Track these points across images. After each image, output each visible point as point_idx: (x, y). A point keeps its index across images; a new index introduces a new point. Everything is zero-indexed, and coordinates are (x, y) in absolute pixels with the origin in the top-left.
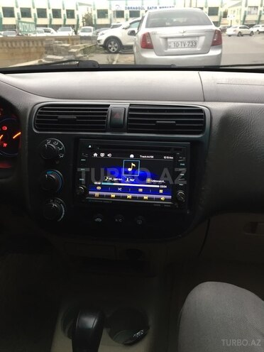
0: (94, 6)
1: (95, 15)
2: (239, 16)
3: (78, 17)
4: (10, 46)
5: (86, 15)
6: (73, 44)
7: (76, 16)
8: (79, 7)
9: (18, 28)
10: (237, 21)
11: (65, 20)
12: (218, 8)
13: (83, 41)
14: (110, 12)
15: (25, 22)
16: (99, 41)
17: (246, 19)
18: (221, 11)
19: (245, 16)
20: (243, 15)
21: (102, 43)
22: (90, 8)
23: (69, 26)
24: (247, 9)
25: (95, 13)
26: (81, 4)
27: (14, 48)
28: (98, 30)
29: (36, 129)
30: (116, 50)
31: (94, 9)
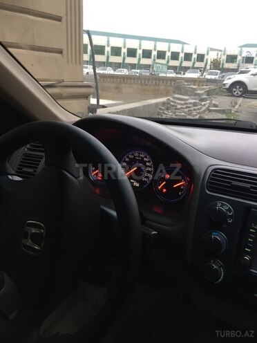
0: (225, 51)
1: (223, 60)
3: (207, 61)
4: (143, 83)
5: (214, 60)
6: (199, 86)
8: (210, 52)
9: (153, 68)
11: (194, 63)
13: (209, 84)
14: (239, 58)
15: (159, 64)
16: (224, 85)
21: (227, 86)
22: (220, 53)
23: (197, 68)
25: (223, 58)
26: (212, 49)
27: (146, 85)
28: (224, 74)
29: (209, 190)
30: (240, 93)
31: (224, 55)
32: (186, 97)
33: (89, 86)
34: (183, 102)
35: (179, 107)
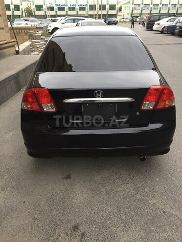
1: (34, 9)
2: (129, 10)
3: (22, 10)
5: (27, 8)
7: (21, 9)
8: (23, 3)
10: (128, 14)
11: (13, 12)
12: (115, 5)
13: (38, 30)
14: (44, 7)
16: (48, 30)
17: (133, 13)
18: (117, 7)
19: (132, 11)
20: (131, 10)
21: (50, 31)
22: (29, 3)
23: (17, 16)
24: (133, 6)
25: (33, 7)
31: (33, 5)
32: (39, 41)
33: (14, 42)
34: (39, 44)
35: (38, 46)
